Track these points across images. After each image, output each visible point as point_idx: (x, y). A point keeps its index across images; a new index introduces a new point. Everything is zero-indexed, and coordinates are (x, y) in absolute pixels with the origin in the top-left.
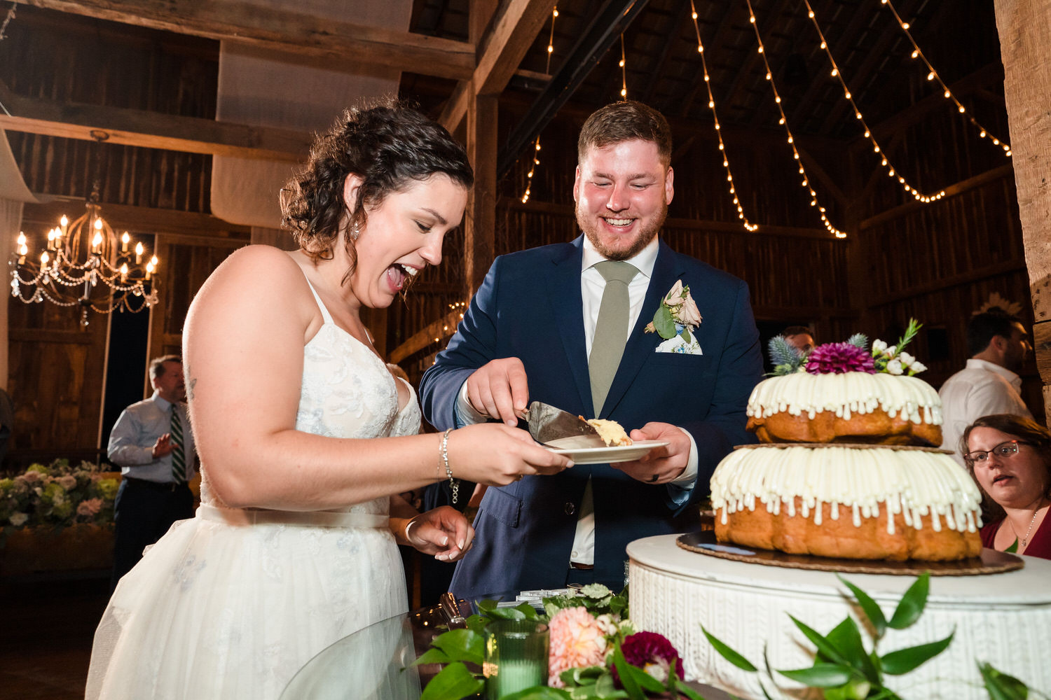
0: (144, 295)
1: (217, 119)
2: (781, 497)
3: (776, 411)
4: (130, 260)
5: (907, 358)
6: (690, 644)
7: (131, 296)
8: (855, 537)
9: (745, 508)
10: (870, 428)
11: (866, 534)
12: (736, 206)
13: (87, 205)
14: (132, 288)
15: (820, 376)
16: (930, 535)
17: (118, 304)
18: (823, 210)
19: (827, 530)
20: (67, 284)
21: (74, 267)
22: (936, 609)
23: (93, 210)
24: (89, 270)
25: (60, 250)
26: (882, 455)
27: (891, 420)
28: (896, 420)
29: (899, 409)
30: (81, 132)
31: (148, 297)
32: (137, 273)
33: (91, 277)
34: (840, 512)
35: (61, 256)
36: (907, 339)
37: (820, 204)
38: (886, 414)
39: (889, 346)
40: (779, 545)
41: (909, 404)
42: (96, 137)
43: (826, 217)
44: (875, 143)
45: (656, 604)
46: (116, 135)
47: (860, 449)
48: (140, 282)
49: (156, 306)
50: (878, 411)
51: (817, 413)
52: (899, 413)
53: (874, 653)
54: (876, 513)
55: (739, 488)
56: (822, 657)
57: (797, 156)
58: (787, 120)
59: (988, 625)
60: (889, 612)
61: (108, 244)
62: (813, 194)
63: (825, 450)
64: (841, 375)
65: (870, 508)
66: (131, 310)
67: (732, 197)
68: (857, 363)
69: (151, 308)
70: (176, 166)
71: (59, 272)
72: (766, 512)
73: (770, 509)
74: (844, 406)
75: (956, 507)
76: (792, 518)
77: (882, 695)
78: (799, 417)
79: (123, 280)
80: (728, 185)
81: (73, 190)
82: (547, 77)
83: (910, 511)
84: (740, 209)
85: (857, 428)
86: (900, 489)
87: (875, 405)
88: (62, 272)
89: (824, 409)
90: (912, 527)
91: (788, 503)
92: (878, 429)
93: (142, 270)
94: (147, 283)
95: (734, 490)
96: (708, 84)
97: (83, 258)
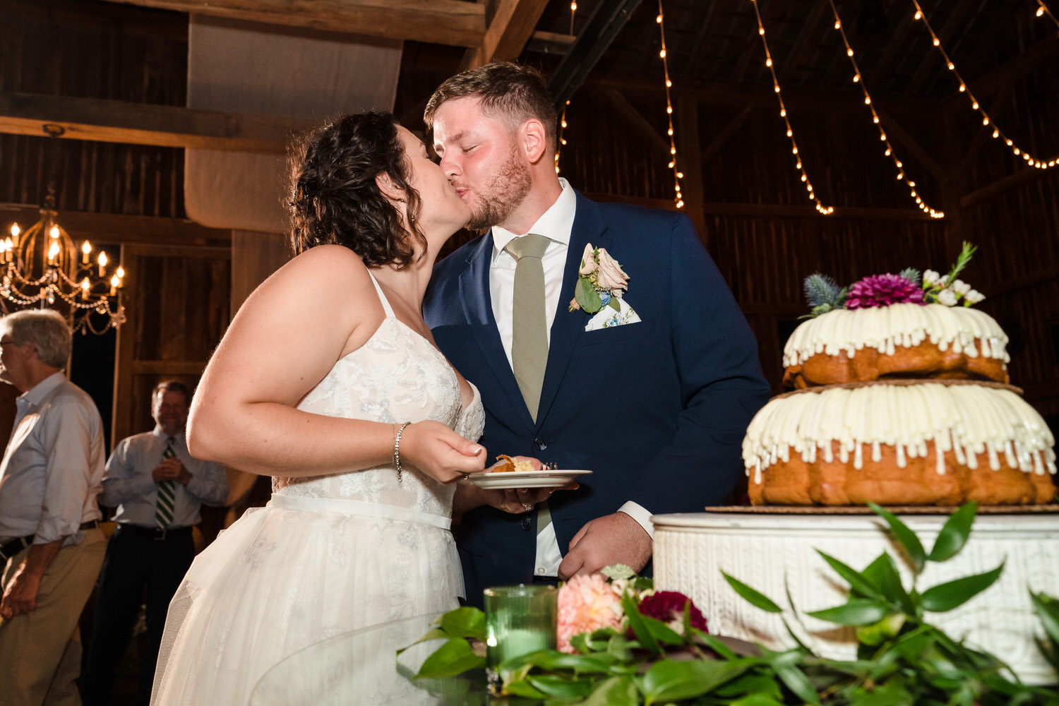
0: (110, 313)
1: (188, 105)
2: (816, 442)
3: (812, 354)
4: (92, 273)
5: (961, 287)
6: (715, 603)
7: (94, 314)
8: (900, 479)
9: (779, 459)
10: (916, 362)
11: (913, 476)
12: (805, 184)
13: (42, 211)
14: (95, 304)
15: (860, 310)
16: (987, 475)
17: (79, 326)
18: (912, 184)
19: (869, 474)
20: (20, 302)
21: (27, 283)
22: (983, 538)
23: (48, 217)
24: (44, 285)
25: (11, 264)
26: (932, 391)
27: (942, 353)
28: (949, 353)
29: (950, 340)
30: (31, 127)
31: (114, 315)
32: (100, 287)
33: (48, 294)
34: (883, 453)
35: (12, 271)
36: (961, 265)
37: (908, 177)
38: (936, 346)
39: (941, 276)
40: (816, 496)
41: (962, 335)
42: (50, 132)
43: (916, 192)
44: (973, 99)
45: (679, 567)
46: (72, 129)
47: (906, 386)
48: (104, 298)
49: (123, 326)
50: (926, 343)
51: (857, 351)
52: (950, 345)
53: (914, 590)
54: (923, 452)
55: (771, 438)
56: (856, 594)
57: (876, 120)
58: (862, 77)
59: (1044, 555)
60: (928, 544)
61: (67, 257)
62: (899, 165)
63: (866, 389)
64: (884, 309)
65: (917, 447)
66: (94, 331)
67: (800, 173)
68: (903, 294)
69: (118, 328)
70: (143, 165)
71: (10, 289)
72: (802, 461)
73: (805, 458)
74: (886, 341)
75: (1017, 444)
76: (830, 464)
77: (921, 630)
78: (837, 357)
79: (85, 296)
80: (794, 160)
81: (25, 196)
82: (571, 39)
83: (963, 449)
84: (810, 188)
85: (902, 365)
86: (950, 424)
87: (922, 337)
88: (14, 289)
89: (865, 345)
90: (965, 466)
91: (824, 448)
92: (926, 363)
93: (107, 284)
94: (112, 300)
95: (766, 442)
96: (764, 37)
97: (38, 273)
